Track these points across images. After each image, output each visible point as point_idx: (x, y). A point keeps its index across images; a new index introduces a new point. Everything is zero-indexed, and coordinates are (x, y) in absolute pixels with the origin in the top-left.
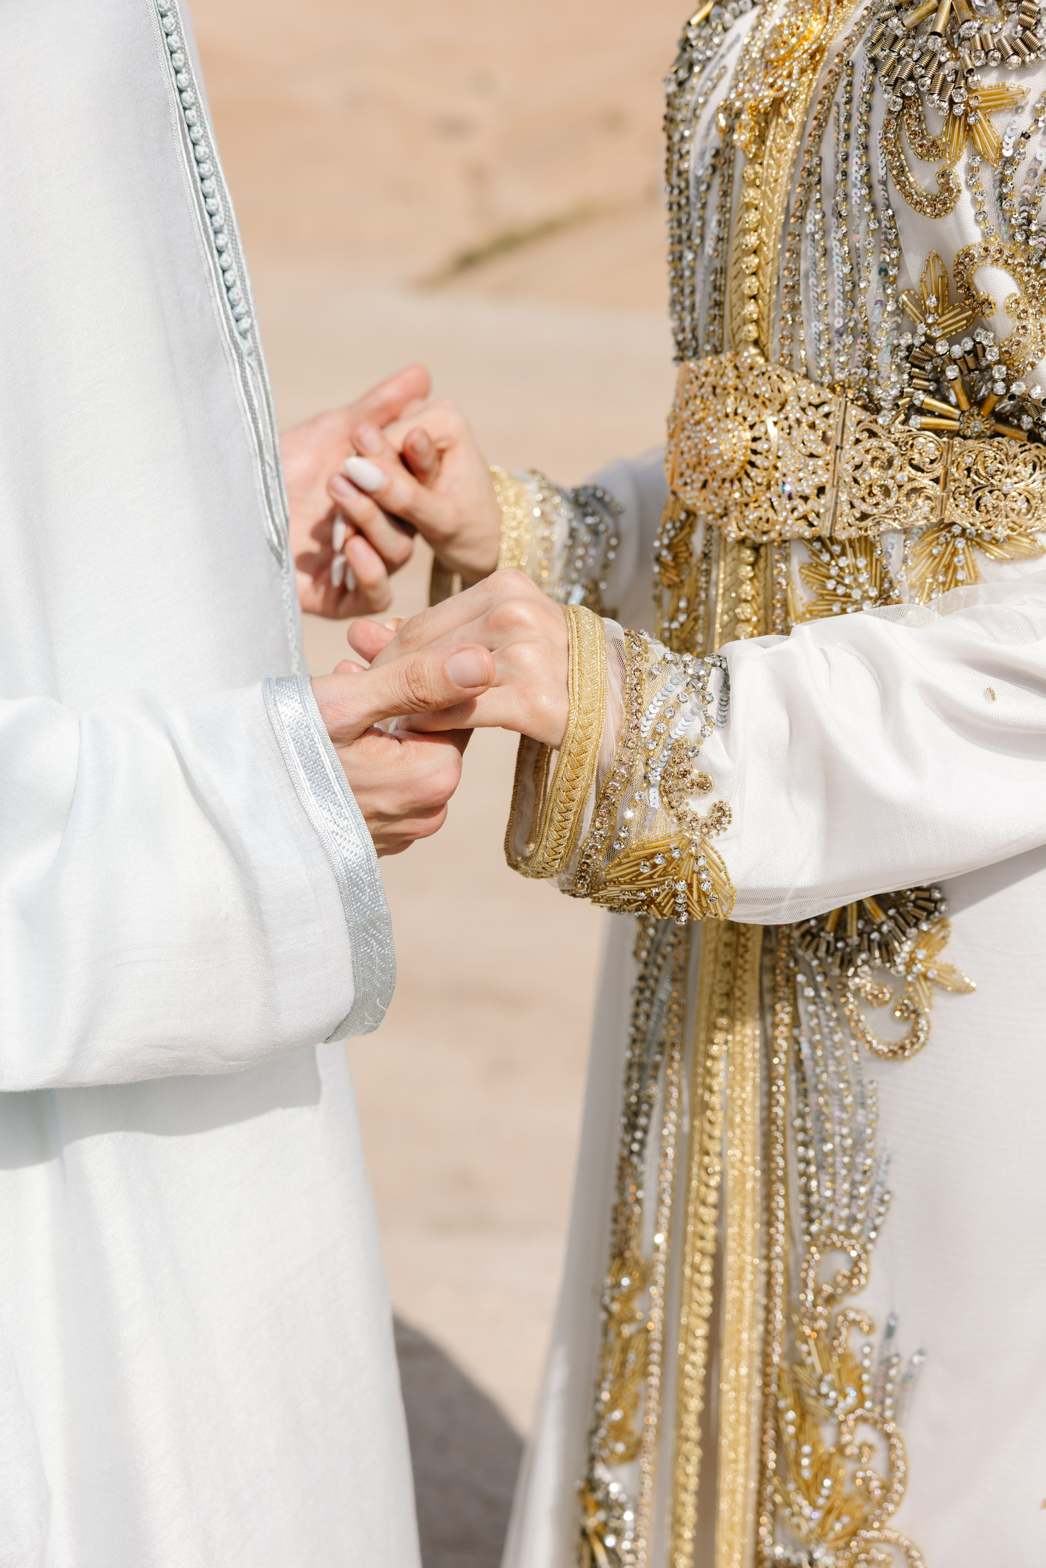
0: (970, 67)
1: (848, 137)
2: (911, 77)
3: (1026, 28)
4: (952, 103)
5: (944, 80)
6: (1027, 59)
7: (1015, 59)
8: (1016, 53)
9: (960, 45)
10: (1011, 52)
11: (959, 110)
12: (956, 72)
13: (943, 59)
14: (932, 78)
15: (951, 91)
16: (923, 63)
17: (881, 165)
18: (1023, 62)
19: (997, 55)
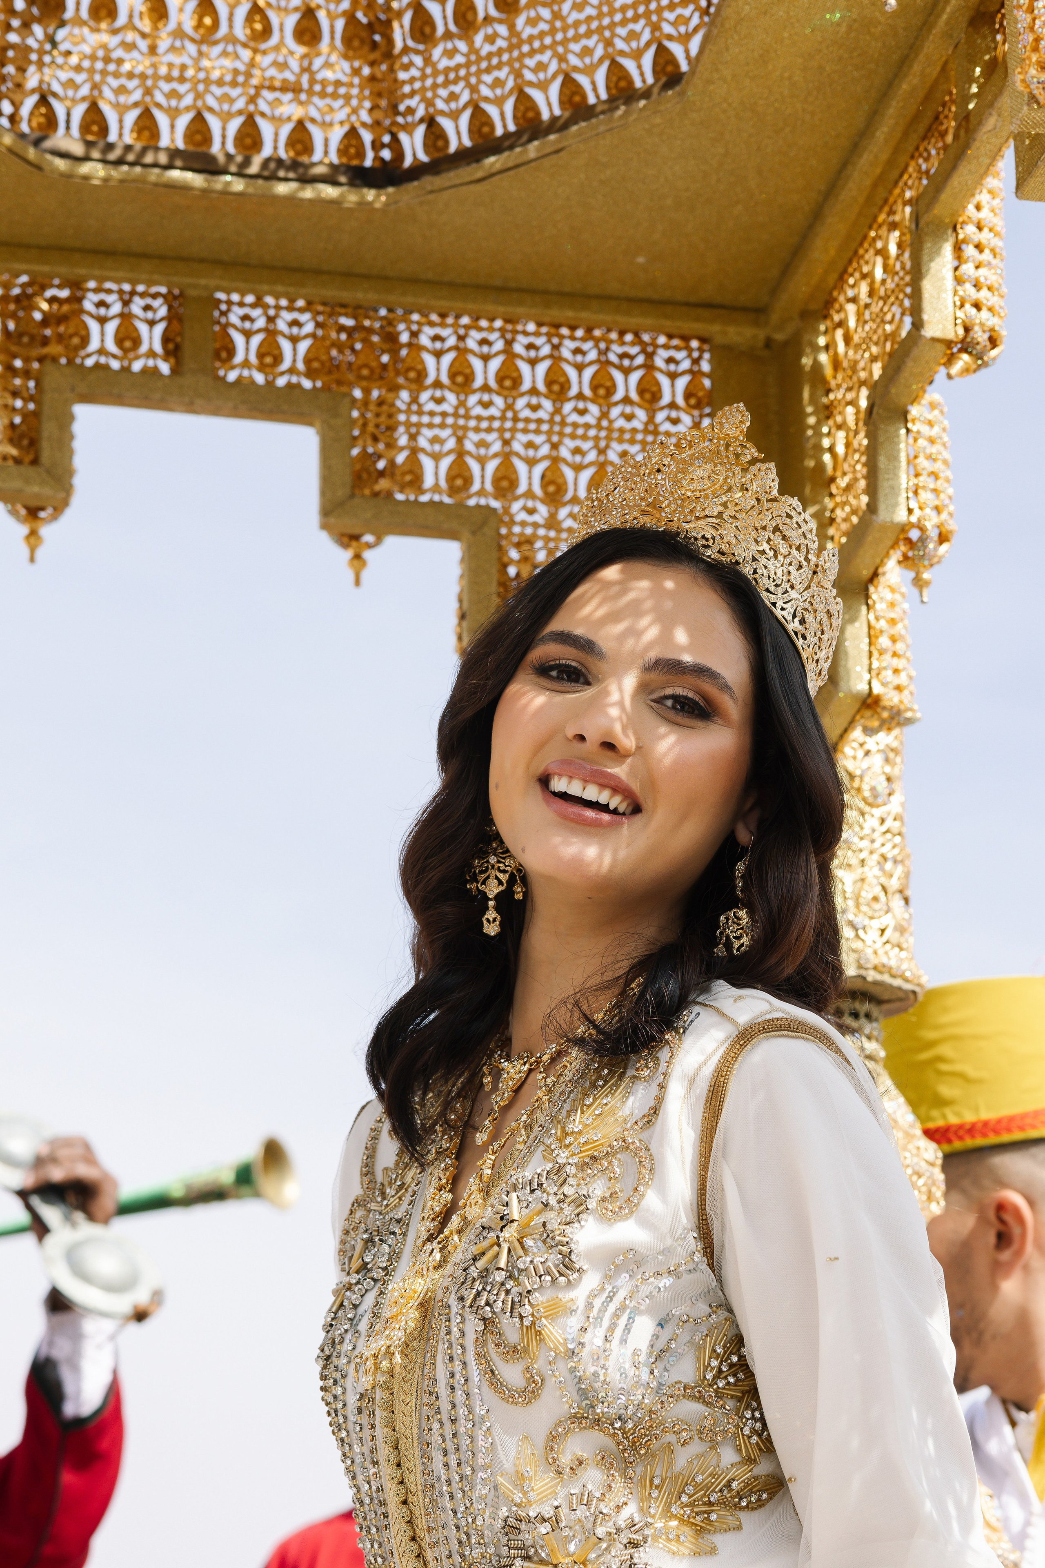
0: (529, 1288)
1: (451, 1359)
2: (487, 1304)
3: (564, 1256)
4: (521, 1317)
5: (513, 1302)
6: (571, 1278)
7: (562, 1279)
8: (561, 1275)
9: (519, 1275)
10: (558, 1275)
11: (526, 1323)
12: (520, 1294)
13: (508, 1287)
14: (503, 1302)
15: (517, 1309)
16: (495, 1292)
17: (476, 1374)
18: (569, 1280)
19: (548, 1278)
